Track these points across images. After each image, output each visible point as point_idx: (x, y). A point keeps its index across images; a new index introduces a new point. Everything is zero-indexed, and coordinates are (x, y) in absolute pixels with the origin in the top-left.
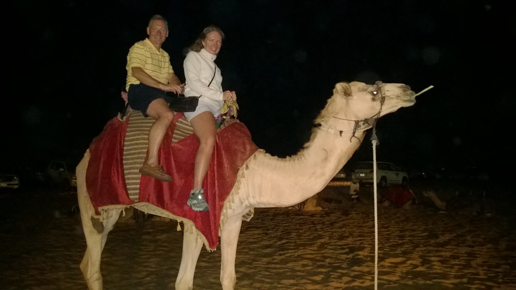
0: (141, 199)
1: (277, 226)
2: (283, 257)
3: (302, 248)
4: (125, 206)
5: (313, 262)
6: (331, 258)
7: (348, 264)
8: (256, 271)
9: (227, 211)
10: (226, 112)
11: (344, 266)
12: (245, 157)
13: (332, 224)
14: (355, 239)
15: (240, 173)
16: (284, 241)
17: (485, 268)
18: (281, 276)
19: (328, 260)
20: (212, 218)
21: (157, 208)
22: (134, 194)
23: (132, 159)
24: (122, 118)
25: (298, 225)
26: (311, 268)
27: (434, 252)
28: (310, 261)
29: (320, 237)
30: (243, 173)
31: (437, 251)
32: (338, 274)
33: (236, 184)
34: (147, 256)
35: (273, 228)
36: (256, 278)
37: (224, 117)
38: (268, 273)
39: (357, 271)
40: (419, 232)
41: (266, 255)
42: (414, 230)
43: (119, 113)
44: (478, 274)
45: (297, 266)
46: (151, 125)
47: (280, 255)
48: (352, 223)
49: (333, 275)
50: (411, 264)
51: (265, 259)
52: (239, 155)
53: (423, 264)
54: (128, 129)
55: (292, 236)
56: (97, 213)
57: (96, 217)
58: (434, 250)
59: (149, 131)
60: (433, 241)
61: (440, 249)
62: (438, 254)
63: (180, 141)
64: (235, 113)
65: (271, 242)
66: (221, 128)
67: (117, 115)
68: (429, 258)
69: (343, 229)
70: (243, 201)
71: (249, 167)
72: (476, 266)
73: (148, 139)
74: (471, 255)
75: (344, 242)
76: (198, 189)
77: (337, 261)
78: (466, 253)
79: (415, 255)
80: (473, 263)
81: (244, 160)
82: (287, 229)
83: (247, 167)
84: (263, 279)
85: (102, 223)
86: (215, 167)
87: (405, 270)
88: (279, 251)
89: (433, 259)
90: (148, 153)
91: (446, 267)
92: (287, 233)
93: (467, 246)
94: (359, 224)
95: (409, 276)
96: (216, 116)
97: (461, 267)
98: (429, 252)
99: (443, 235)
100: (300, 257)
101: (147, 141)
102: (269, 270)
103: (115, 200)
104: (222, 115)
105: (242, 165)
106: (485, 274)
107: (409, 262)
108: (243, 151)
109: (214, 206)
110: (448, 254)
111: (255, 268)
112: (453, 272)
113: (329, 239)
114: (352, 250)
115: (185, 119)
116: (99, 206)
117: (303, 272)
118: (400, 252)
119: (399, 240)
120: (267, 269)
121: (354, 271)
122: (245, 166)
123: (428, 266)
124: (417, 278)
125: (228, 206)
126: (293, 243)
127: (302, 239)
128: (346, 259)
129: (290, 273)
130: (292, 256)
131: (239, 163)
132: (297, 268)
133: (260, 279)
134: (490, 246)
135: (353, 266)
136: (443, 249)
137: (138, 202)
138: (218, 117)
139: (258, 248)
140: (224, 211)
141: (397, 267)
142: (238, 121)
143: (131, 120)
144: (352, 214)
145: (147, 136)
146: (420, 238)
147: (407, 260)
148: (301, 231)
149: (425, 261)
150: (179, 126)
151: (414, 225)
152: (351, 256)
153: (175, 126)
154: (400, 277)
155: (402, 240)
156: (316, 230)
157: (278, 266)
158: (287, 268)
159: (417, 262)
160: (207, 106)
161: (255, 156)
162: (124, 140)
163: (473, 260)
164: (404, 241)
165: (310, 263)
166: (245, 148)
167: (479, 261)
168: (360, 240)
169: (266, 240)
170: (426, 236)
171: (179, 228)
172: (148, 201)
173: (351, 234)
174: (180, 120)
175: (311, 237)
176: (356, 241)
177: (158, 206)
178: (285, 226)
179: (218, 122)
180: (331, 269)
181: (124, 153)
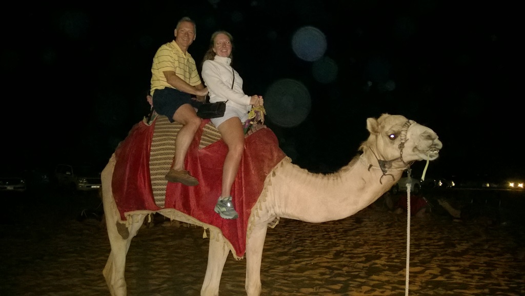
0: (168, 205)
1: (290, 233)
2: (298, 265)
3: (318, 256)
4: (150, 212)
5: (331, 271)
6: (348, 266)
7: (366, 273)
8: (273, 279)
9: (254, 219)
10: (253, 117)
11: (362, 275)
12: (272, 164)
13: (346, 231)
14: (371, 247)
15: (267, 180)
16: (298, 249)
17: (506, 278)
18: (299, 284)
19: (345, 269)
20: (239, 225)
21: (183, 213)
22: (160, 199)
23: (159, 164)
24: (148, 123)
25: (311, 232)
26: (329, 276)
27: (452, 261)
28: (328, 270)
29: (335, 245)
30: (270, 180)
31: (455, 261)
32: (357, 283)
33: (264, 191)
34: (162, 263)
35: (286, 235)
36: (274, 286)
37: (252, 123)
38: (286, 282)
39: (375, 280)
40: (436, 241)
41: (281, 263)
42: (430, 239)
43: (145, 117)
44: (499, 285)
45: (315, 274)
46: (179, 130)
47: (296, 263)
48: (366, 231)
49: (352, 284)
50: (431, 274)
51: (281, 267)
52: (267, 161)
53: (442, 274)
54: (154, 134)
55: (306, 243)
56: (123, 218)
57: (121, 222)
58: (452, 260)
59: (177, 136)
60: (450, 251)
61: (458, 258)
62: (456, 263)
63: (208, 147)
64: (262, 118)
65: (286, 250)
66: (248, 134)
67: (142, 119)
68: (448, 268)
69: (358, 237)
70: (269, 209)
71: (276, 173)
72: (496, 276)
73: (175, 145)
74: (491, 265)
75: (359, 250)
76: (226, 196)
77: (355, 270)
78: (485, 263)
79: (434, 264)
80: (493, 273)
81: (270, 168)
82: (300, 237)
83: (274, 174)
84: (281, 287)
85: (127, 228)
86: (243, 174)
87: (424, 280)
88: (295, 259)
89: (452, 268)
90: (174, 159)
91: (466, 278)
92: (301, 240)
93: (484, 256)
94: (372, 231)
95: (430, 286)
96: (243, 121)
97: (482, 277)
98: (447, 261)
99: (459, 244)
100: (316, 266)
101: (173, 147)
102: (286, 278)
103: (141, 206)
104: (249, 121)
105: (269, 172)
106: (507, 285)
107: (428, 272)
108: (270, 157)
109: (241, 213)
110: (467, 264)
111: (273, 276)
112: (474, 283)
113: (344, 247)
114: (368, 259)
115: (212, 124)
116: (126, 211)
117: (321, 280)
118: (418, 261)
119: (415, 248)
120: (284, 277)
121: (373, 280)
122: (271, 173)
123: (447, 275)
124: (438, 288)
125: (255, 214)
126: (307, 250)
127: (317, 247)
128: (364, 267)
129: (307, 282)
130: (309, 263)
131: (266, 169)
132: (315, 277)
133: (278, 287)
134: (508, 256)
135: (372, 275)
136: (461, 259)
137: (164, 208)
138: (245, 123)
139: (273, 255)
140: (251, 218)
141: (416, 277)
142: (265, 127)
143: (158, 125)
144: (365, 221)
145: (173, 142)
146: (437, 247)
147: (426, 270)
148: (314, 239)
149: (444, 271)
150: (206, 132)
151: (429, 234)
152: (367, 265)
153: (202, 131)
154: (420, 286)
155: (419, 249)
156: (330, 238)
157: (295, 274)
158: (305, 277)
159: (436, 271)
160: (235, 112)
161: (282, 163)
162: (151, 145)
163: (493, 270)
164: (420, 250)
165: (328, 271)
166: (272, 155)
167: (499, 271)
168: (377, 248)
169: (279, 247)
170: (442, 245)
171: (205, 236)
172: (174, 207)
173: (366, 242)
174: (207, 125)
175: (326, 244)
176: (371, 249)
177: (184, 212)
178: (298, 233)
179: (246, 128)
180: (349, 278)
181: (151, 158)
